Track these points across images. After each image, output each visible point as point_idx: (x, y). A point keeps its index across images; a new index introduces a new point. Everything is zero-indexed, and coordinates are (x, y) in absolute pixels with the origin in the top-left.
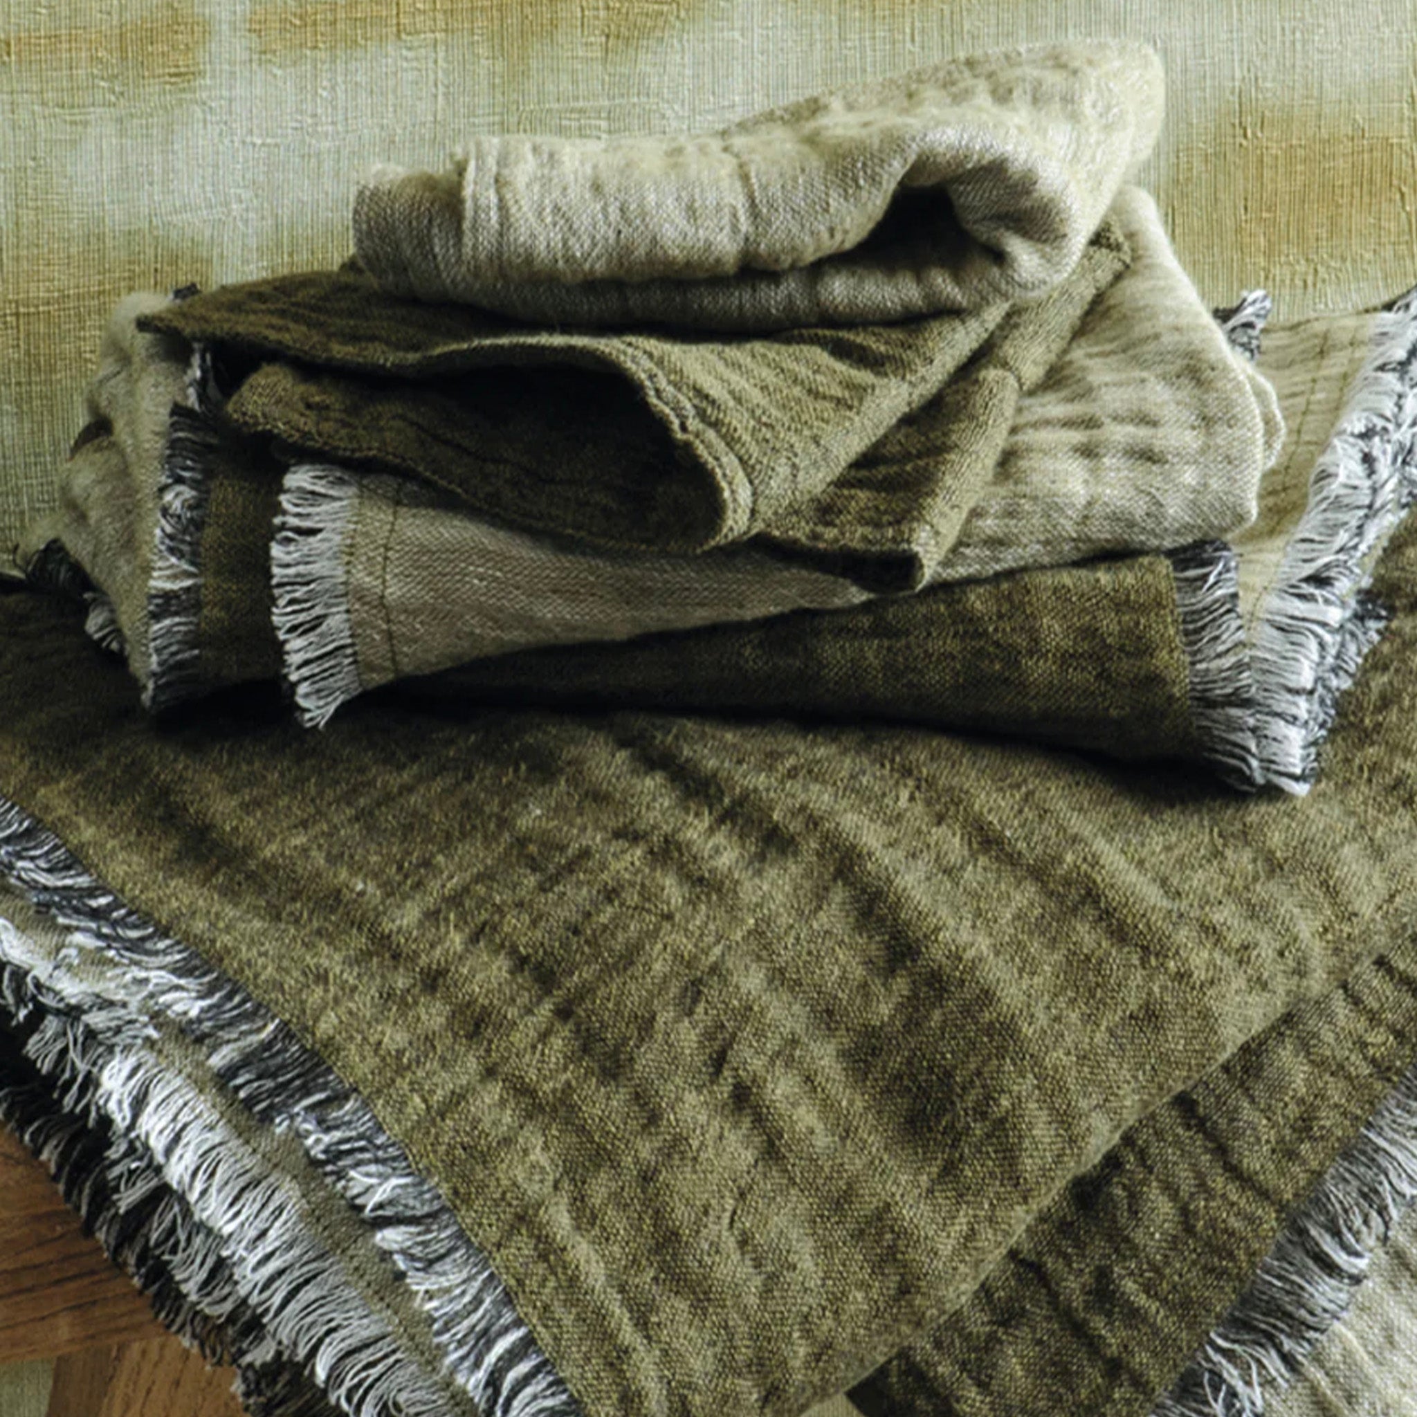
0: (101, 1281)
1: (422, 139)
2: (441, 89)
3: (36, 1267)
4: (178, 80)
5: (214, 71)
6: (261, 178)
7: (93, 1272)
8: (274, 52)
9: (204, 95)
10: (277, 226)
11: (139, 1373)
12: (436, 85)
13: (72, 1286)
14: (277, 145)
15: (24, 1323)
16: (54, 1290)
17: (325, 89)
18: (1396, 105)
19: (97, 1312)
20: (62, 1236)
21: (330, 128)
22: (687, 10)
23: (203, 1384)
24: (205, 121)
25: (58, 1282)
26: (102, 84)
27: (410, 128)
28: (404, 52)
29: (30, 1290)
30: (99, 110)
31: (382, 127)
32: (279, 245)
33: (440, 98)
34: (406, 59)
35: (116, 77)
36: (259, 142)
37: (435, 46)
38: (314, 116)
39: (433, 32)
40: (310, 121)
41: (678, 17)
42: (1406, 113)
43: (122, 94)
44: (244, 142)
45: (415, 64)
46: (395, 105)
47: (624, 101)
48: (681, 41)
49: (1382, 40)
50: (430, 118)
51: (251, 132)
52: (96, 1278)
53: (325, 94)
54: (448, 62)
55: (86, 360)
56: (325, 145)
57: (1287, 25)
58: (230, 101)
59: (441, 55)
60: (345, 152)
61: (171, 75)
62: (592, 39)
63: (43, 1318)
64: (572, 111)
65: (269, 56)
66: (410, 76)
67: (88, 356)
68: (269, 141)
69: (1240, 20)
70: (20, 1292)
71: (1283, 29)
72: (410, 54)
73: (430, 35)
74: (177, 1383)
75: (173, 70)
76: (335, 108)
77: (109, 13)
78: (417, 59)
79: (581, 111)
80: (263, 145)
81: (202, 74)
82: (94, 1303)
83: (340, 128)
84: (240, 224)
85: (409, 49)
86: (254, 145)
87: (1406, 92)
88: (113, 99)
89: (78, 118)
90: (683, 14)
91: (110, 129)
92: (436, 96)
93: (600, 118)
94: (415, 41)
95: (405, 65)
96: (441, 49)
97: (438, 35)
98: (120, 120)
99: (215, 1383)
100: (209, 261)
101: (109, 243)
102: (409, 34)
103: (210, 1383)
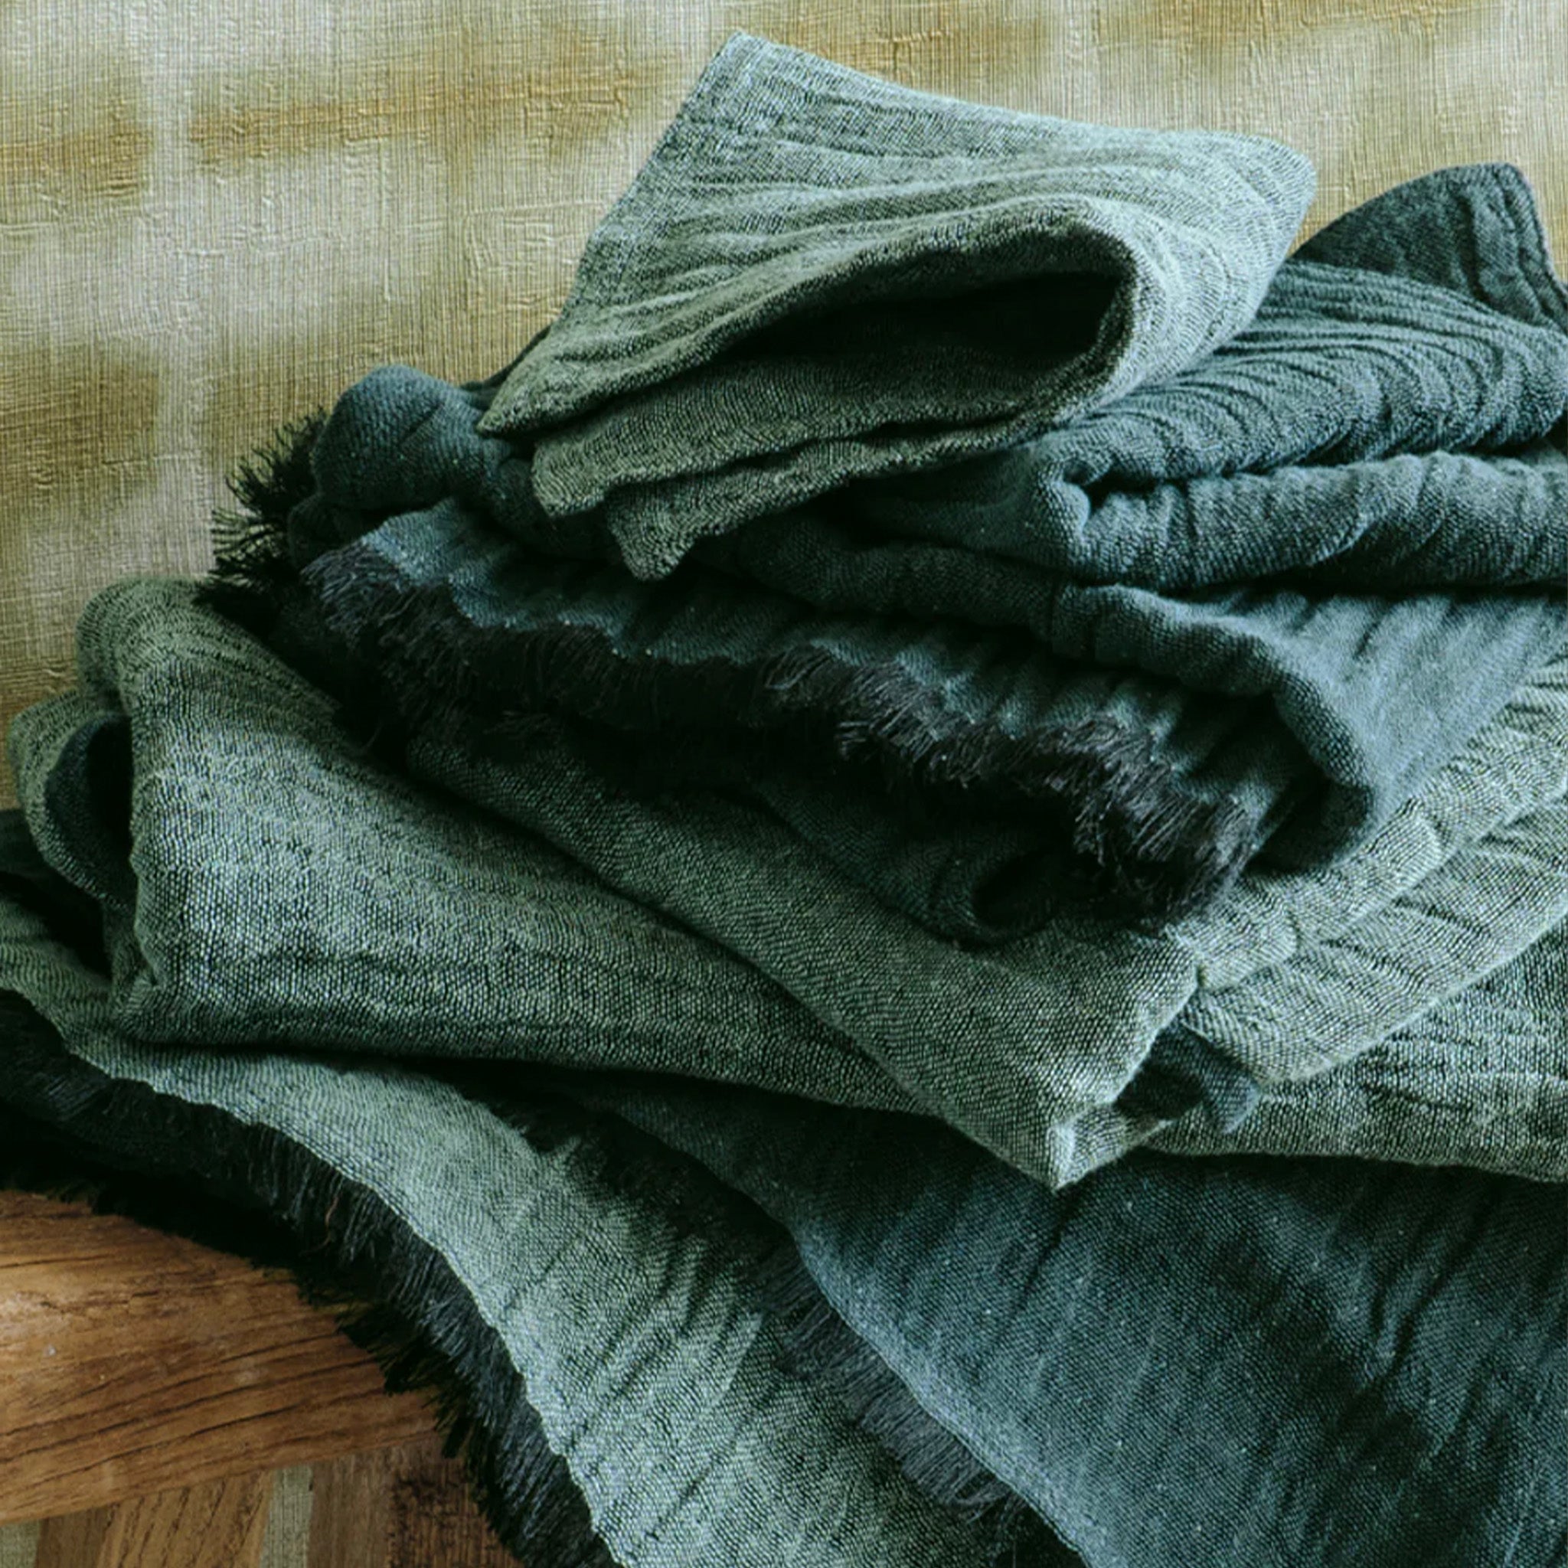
0: (147, 1429)
1: (367, 247)
2: (385, 195)
3: (78, 1417)
4: (121, 192)
5: (156, 181)
6: (207, 290)
7: (136, 1420)
8: (217, 161)
9: (147, 207)
10: (224, 340)
11: (138, 1517)
12: (380, 192)
13: (114, 1435)
14: (221, 256)
15: (68, 1474)
16: (97, 1439)
17: (268, 197)
18: (1336, 189)
19: (142, 1461)
20: (107, 1384)
21: (274, 237)
22: (631, 109)
23: (202, 1526)
24: (148, 233)
25: (102, 1431)
26: (45, 198)
27: (354, 236)
28: (348, 158)
29: (74, 1440)
30: (42, 224)
31: (326, 235)
32: (226, 358)
33: (384, 204)
34: (350, 166)
35: (57, 191)
36: (203, 253)
37: (378, 151)
38: (258, 225)
39: (376, 137)
40: (254, 230)
41: (621, 117)
42: (1347, 196)
43: (65, 207)
44: (188, 254)
45: (359, 170)
46: (339, 213)
47: (569, 203)
48: (624, 141)
49: (1322, 123)
50: (374, 225)
51: (194, 243)
52: (140, 1426)
53: (268, 202)
54: (391, 167)
55: (33, 480)
56: (271, 254)
57: (1227, 110)
58: (174, 212)
59: (385, 160)
60: (289, 263)
61: (113, 187)
62: (536, 141)
63: (87, 1469)
64: (516, 214)
65: (212, 166)
66: (353, 182)
67: (35, 475)
68: (214, 252)
69: (1182, 106)
70: (63, 1443)
71: (1224, 114)
72: (354, 161)
73: (373, 141)
74: (176, 1526)
75: (115, 182)
76: (279, 217)
77: (51, 126)
78: (360, 165)
79: (526, 214)
80: (208, 256)
81: (145, 185)
82: (139, 1451)
83: (285, 238)
84: (185, 337)
85: (353, 155)
86: (198, 256)
87: (1347, 176)
88: (55, 212)
89: (21, 233)
90: (626, 112)
91: (53, 244)
92: (380, 202)
93: (544, 221)
94: (359, 146)
95: (348, 171)
96: (384, 153)
97: (381, 140)
98: (63, 234)
99: (214, 1524)
100: (155, 376)
101: (55, 360)
102: (351, 140)
103: (209, 1525)
